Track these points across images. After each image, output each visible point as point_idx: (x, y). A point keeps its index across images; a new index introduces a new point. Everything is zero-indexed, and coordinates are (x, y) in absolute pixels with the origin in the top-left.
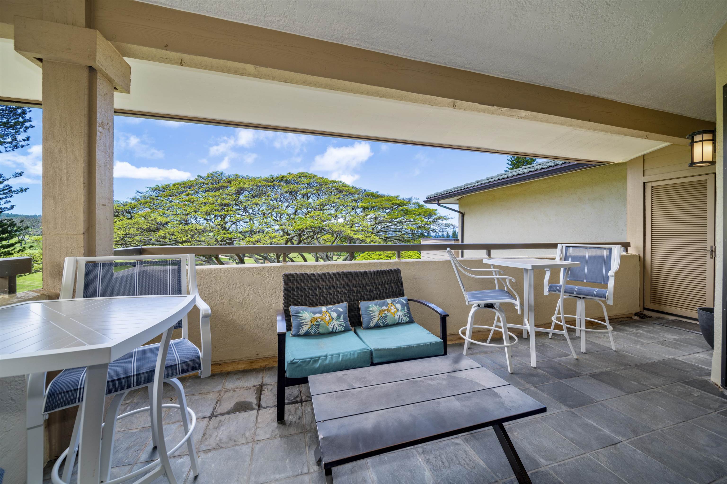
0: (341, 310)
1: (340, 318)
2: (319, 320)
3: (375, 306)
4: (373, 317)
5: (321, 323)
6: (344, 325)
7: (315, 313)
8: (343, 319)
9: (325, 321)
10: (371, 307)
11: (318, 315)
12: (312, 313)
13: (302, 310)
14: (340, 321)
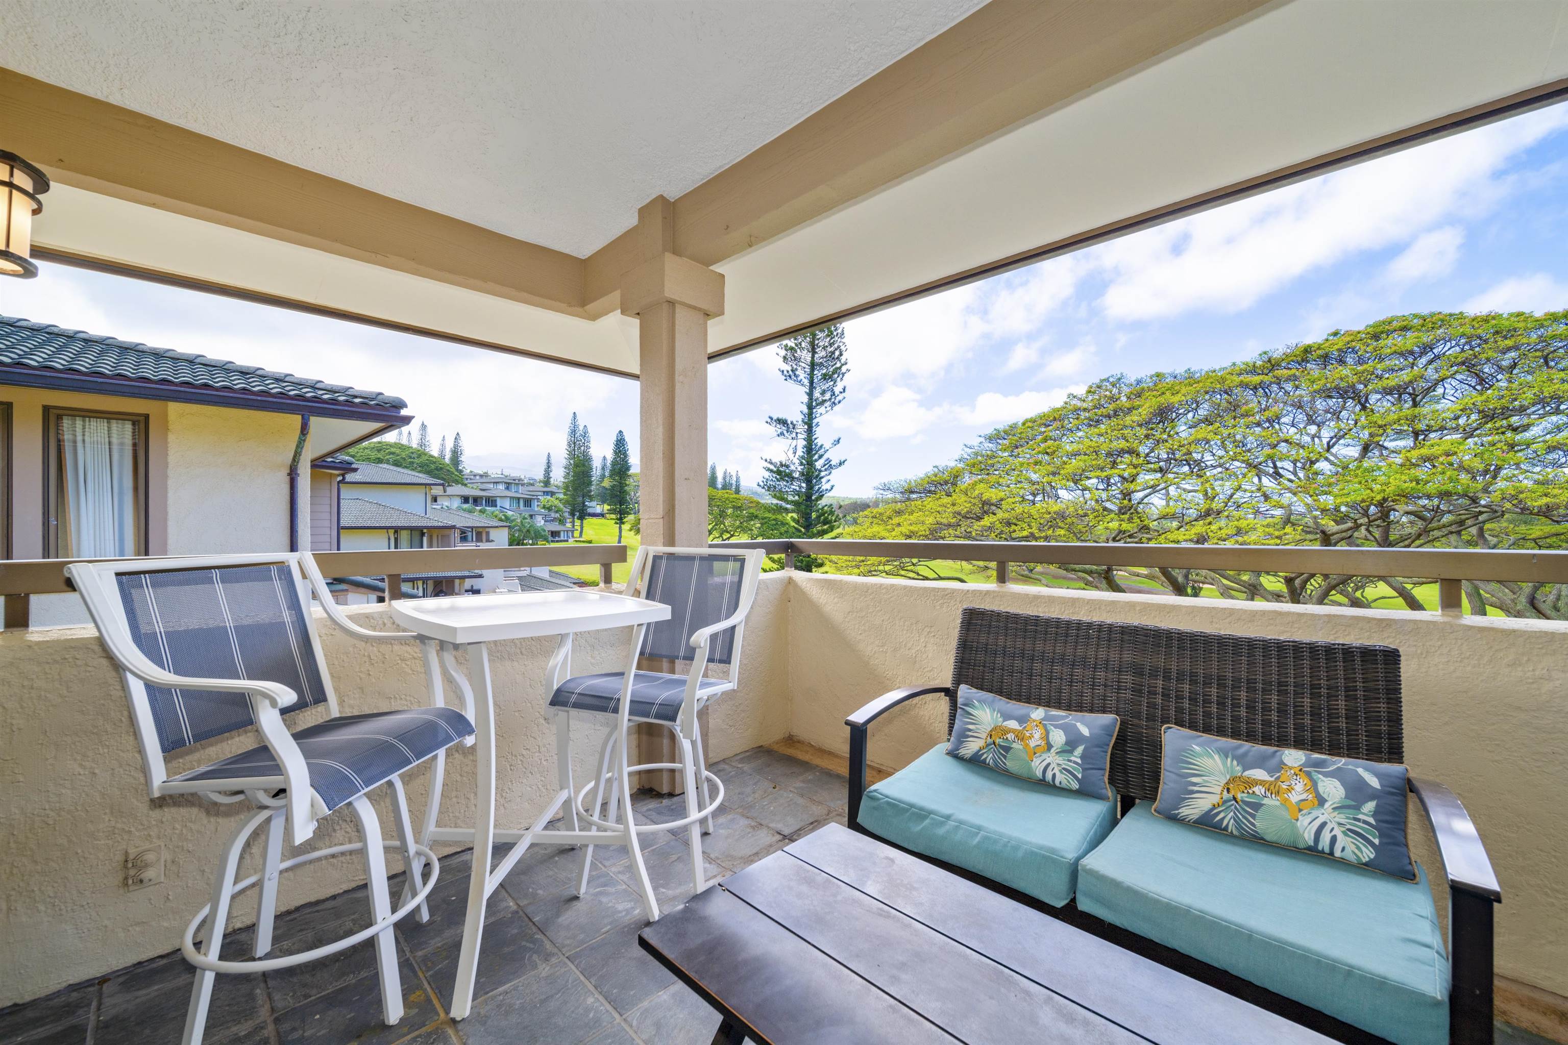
0: (1085, 731)
1: (1071, 752)
2: (1010, 736)
3: (1216, 757)
4: (1196, 788)
5: (1014, 745)
6: (1080, 776)
7: (1007, 717)
8: (1082, 757)
9: (1027, 745)
10: (1200, 755)
11: (1013, 724)
12: (999, 715)
13: (979, 701)
14: (1070, 761)
